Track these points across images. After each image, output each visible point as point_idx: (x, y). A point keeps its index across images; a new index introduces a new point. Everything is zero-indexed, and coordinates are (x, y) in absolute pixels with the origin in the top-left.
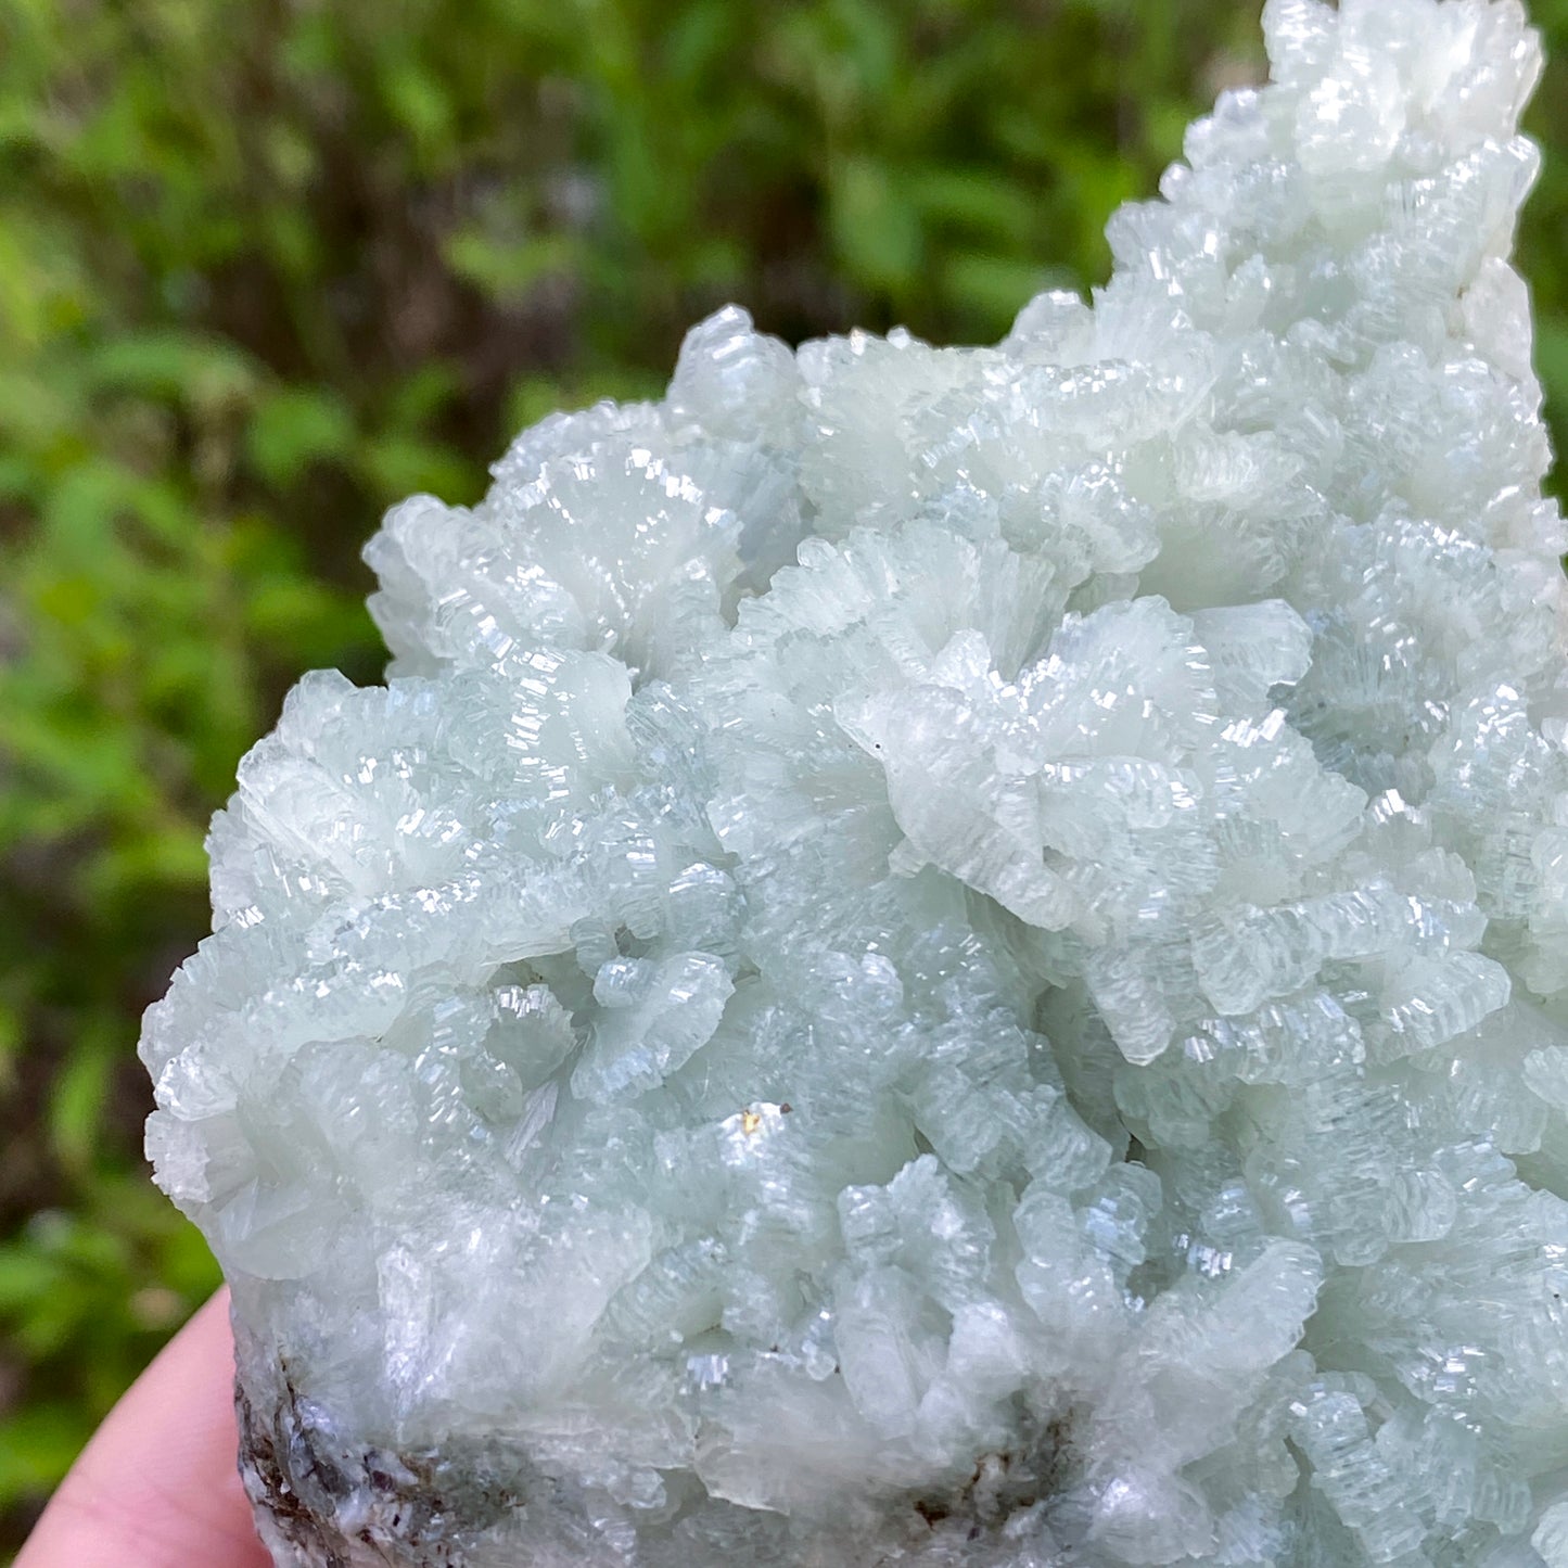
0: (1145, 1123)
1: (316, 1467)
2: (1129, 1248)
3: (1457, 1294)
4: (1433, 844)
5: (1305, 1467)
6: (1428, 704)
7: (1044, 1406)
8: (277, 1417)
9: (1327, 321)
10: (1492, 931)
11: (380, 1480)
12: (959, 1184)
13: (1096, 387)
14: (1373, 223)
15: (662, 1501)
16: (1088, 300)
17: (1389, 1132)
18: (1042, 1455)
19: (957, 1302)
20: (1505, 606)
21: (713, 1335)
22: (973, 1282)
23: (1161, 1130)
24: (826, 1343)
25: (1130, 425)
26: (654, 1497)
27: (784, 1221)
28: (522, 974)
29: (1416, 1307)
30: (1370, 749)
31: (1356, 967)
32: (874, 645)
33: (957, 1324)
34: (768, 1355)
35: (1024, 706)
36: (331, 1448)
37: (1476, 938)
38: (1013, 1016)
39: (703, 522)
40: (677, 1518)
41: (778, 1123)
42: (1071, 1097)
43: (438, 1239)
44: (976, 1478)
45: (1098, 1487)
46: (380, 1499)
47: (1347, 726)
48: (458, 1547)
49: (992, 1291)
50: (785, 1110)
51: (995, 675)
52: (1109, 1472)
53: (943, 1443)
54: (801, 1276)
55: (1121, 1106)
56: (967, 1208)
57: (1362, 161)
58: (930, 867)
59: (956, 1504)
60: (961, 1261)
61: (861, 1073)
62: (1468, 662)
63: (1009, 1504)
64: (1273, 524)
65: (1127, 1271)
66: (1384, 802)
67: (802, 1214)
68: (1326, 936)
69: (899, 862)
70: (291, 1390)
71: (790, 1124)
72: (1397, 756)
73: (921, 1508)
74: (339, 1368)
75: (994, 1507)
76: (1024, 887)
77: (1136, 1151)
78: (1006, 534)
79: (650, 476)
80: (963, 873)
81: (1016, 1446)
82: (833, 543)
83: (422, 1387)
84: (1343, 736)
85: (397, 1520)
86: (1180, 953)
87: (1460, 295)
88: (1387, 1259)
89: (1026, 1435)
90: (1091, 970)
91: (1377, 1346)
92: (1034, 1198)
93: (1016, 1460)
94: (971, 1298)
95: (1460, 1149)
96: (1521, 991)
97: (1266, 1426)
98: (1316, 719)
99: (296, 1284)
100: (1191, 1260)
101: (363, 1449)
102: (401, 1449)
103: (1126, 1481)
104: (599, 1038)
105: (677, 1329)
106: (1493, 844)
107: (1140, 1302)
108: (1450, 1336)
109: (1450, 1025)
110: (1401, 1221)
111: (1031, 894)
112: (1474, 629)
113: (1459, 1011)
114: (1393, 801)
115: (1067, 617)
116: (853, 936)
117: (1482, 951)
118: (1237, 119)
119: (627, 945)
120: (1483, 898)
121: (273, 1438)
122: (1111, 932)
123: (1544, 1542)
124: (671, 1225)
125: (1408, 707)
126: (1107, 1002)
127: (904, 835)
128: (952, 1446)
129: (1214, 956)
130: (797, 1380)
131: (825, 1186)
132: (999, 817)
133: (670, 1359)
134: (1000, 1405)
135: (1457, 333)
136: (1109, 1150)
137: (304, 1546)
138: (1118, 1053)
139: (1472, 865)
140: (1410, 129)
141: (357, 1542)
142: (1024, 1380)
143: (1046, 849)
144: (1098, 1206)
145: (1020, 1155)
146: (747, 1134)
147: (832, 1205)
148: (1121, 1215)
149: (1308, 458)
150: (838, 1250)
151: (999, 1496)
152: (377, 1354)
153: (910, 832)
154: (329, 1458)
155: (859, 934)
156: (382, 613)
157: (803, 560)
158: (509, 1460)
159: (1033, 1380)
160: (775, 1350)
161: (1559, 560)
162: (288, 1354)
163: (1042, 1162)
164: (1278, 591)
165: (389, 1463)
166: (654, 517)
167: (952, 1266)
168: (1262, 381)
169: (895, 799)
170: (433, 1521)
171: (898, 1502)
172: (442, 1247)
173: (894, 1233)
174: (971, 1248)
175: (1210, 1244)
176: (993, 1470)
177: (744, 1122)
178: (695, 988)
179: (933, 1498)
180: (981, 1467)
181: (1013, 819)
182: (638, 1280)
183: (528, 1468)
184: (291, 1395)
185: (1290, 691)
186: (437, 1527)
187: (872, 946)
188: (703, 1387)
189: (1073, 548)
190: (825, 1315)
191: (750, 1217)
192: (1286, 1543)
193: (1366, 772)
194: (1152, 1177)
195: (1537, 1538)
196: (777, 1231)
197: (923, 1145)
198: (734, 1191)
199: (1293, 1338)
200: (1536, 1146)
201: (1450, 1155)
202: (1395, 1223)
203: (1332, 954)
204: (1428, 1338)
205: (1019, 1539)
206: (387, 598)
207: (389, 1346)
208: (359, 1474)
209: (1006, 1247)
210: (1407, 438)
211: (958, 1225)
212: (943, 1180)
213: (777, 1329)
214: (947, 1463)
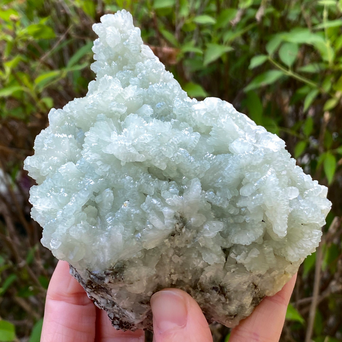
0: (169, 176)
1: (99, 279)
2: (177, 191)
3: (215, 173)
4: (181, 123)
5: (211, 203)
6: (169, 106)
7: (178, 215)
8: (90, 277)
10: (193, 128)
11: (108, 274)
12: (153, 196)
15: (142, 254)
16: (95, 80)
17: (197, 159)
18: (182, 221)
19: (161, 210)
20: (171, 88)
21: (136, 232)
22: (162, 206)
23: (172, 176)
24: (150, 224)
25: (114, 95)
26: (141, 254)
27: (136, 213)
28: (86, 206)
29: (212, 177)
30: (166, 115)
31: (181, 143)
32: (102, 141)
33: (163, 212)
34: (144, 229)
36: (99, 275)
37: (192, 131)
38: (147, 173)
39: (69, 138)
40: (145, 256)
41: (128, 203)
42: (159, 179)
43: (97, 242)
44: (176, 228)
45: (190, 220)
46: (109, 277)
47: (161, 115)
48: (122, 276)
49: (164, 206)
50: (128, 201)
51: (119, 135)
52: (190, 218)
53: (170, 226)
54: (142, 219)
55: (165, 176)
56: (155, 198)
58: (126, 162)
59: (175, 232)
60: (159, 205)
61: (135, 191)
62: (171, 98)
63: (181, 229)
64: (138, 96)
65: (178, 194)
66: (172, 121)
67: (138, 211)
68: (176, 142)
69: (122, 164)
70: (90, 272)
71: (130, 202)
72: (170, 114)
73: (172, 235)
74: (94, 265)
75: (180, 230)
76: (139, 158)
77: (170, 180)
78: (108, 117)
79: (59, 137)
80: (131, 161)
81: (178, 221)
82: (89, 131)
83: (106, 260)
84: (162, 116)
85: (113, 277)
86: (161, 154)
87: (141, 52)
88: (205, 174)
89: (178, 220)
90: (152, 163)
91: (210, 185)
92: (163, 192)
93: (179, 223)
94: (163, 208)
95: (206, 156)
96: (201, 134)
97: (204, 202)
98: (158, 116)
99: (82, 259)
100: (184, 188)
101: (103, 272)
102: (108, 269)
103: (192, 218)
104: (100, 207)
105: (132, 233)
106: (187, 118)
107: (181, 196)
108: (217, 178)
109: (196, 143)
110: (204, 169)
112: (169, 93)
113: (196, 140)
115: (122, 122)
116: (123, 176)
117: (194, 132)
118: (97, 44)
119: (96, 194)
120: (190, 125)
121: (90, 280)
122: (152, 157)
123: (242, 194)
124: (124, 223)
125: (167, 108)
126: (157, 165)
127: (121, 161)
128: (171, 226)
130: (149, 230)
131: (138, 207)
132: (131, 151)
133: (133, 237)
134: (173, 218)
136: (167, 182)
137: (99, 294)
138: (161, 170)
139: (186, 122)
140: (121, 33)
141: (109, 284)
142: (174, 213)
143: (138, 152)
144: (170, 189)
145: (158, 189)
146: (126, 206)
147: (141, 208)
148: (173, 188)
149: (136, 84)
150: (144, 213)
151: (180, 228)
152: (98, 260)
153: (121, 160)
154: (100, 276)
155: (123, 175)
156: (31, 175)
157: (86, 135)
158: (122, 262)
159: (175, 213)
160: (145, 228)
161: (173, 78)
162: (87, 268)
163: (161, 188)
164: (144, 103)
165: (108, 271)
166: (62, 141)
167: (159, 206)
168: (124, 78)
169: (117, 157)
170: (117, 275)
171: (169, 237)
172: (98, 243)
173: (150, 207)
174: (159, 203)
175: (185, 185)
176: (177, 226)
177: (124, 205)
178: (108, 194)
179: (172, 233)
180: (176, 226)
181: (133, 151)
182: (124, 231)
183: (124, 261)
184: (90, 273)
185: (153, 115)
186: (118, 275)
187: (126, 176)
188: (139, 238)
189: (117, 114)
190: (148, 221)
191: (132, 215)
192: (214, 213)
193: (167, 119)
194: (174, 182)
195: (241, 194)
196: (136, 215)
197: (146, 195)
198: (128, 214)
199: (201, 189)
200: (214, 150)
201: (205, 157)
202: (204, 170)
203: (178, 143)
204: (216, 180)
205: (185, 232)
206: (30, 173)
207: (99, 258)
208: (105, 275)
209: (163, 200)
210: (146, 75)
211: (156, 201)
212: (151, 197)
213: (143, 226)
214: (172, 228)
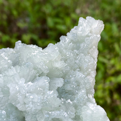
6: (76, 91)
9: (77, 50)
13: (44, 54)
14: (83, 41)
20: (86, 82)
32: (13, 78)
35: (26, 86)
57: (83, 35)
72: (72, 95)
76: (19, 106)
80: (14, 104)
84: (67, 93)
86: (34, 116)
111: (20, 107)
114: (69, 101)
115: (37, 77)
129: (38, 117)
132: (18, 98)
135: (89, 53)
140: (90, 32)
164: (62, 77)
187: (4, 110)
189: (40, 70)
